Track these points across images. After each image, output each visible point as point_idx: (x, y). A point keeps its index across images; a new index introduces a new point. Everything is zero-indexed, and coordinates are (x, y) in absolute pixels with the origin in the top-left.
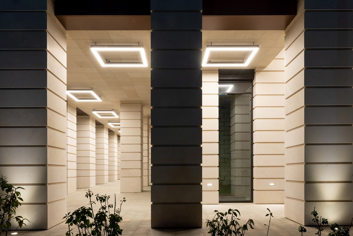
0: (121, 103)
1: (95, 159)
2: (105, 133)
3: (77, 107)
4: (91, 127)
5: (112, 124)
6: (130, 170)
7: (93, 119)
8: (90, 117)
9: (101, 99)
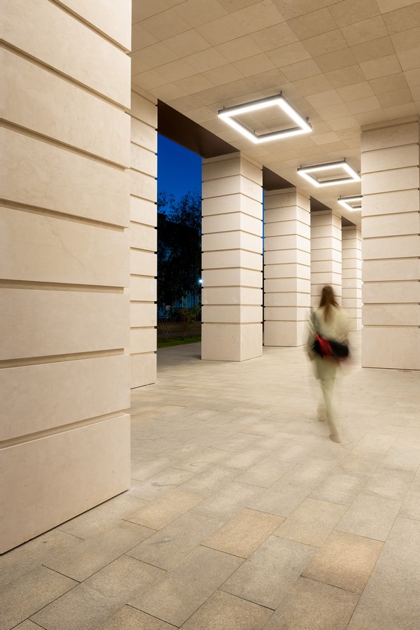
0: (364, 132)
1: (309, 282)
2: (333, 228)
3: (263, 167)
4: (300, 213)
5: (347, 203)
6: (389, 306)
7: (303, 195)
8: (297, 190)
9: (311, 126)
